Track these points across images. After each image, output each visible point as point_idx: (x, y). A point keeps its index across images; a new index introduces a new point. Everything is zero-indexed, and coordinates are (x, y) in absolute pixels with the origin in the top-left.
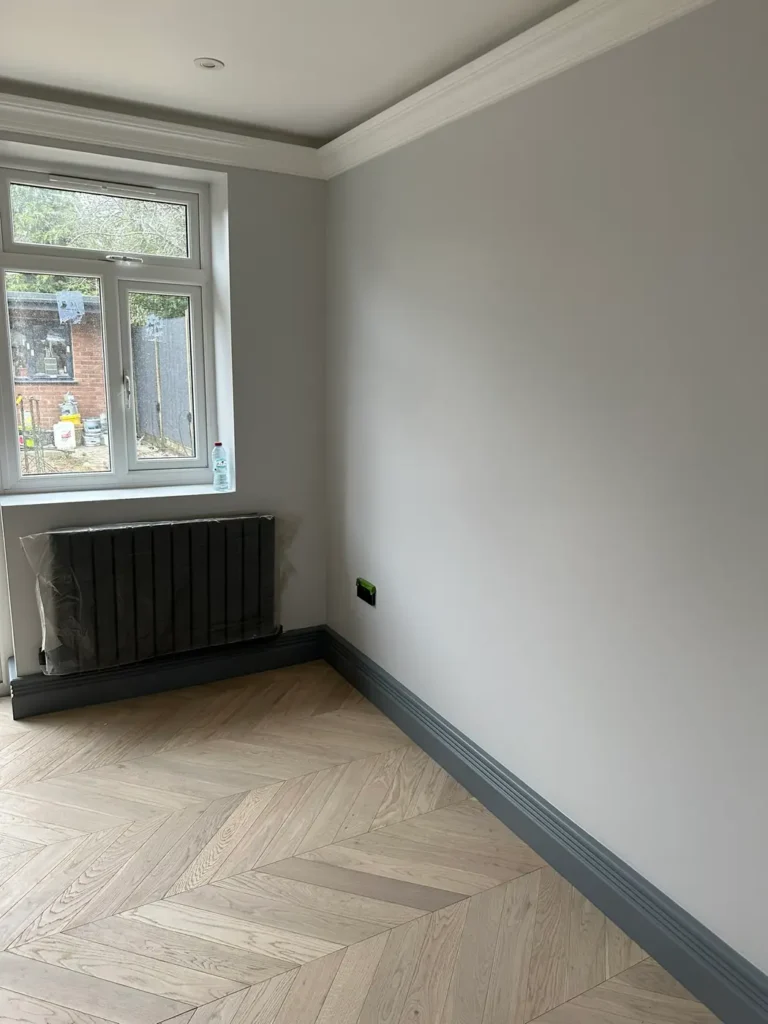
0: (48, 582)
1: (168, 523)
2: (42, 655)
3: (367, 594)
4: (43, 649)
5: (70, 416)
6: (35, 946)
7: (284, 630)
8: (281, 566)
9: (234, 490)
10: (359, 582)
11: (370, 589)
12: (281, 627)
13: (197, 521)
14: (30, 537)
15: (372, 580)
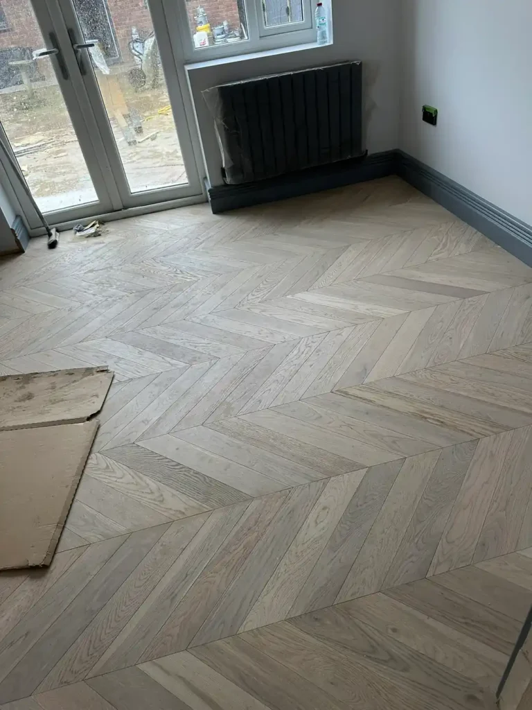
0: (220, 121)
1: (289, 73)
2: (223, 170)
3: (430, 117)
4: (224, 166)
5: (203, 26)
6: (249, 307)
7: (369, 153)
8: (366, 104)
9: (332, 43)
10: (424, 108)
11: (433, 112)
12: (367, 151)
13: (307, 70)
14: (207, 90)
15: (434, 105)
